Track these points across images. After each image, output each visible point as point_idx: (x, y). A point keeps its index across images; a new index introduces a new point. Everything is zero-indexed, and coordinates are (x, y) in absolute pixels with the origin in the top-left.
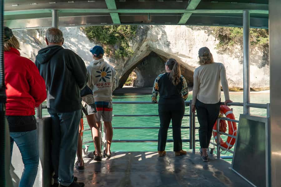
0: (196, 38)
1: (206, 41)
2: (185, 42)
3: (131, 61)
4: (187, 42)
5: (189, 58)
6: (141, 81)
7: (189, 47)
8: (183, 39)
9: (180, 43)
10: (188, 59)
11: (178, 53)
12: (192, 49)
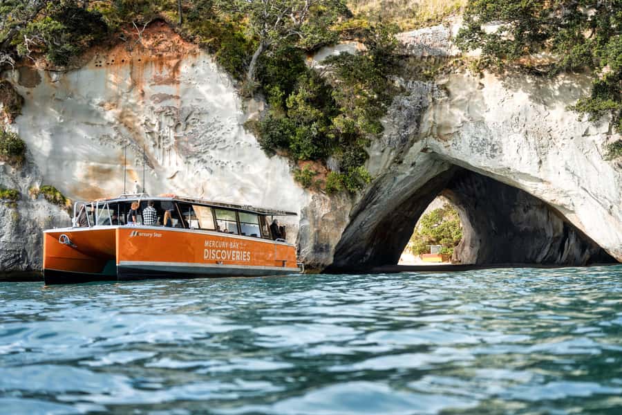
0: (554, 128)
1: (583, 136)
2: (524, 139)
3: (386, 193)
4: (531, 140)
5: (542, 181)
6: (472, 246)
7: (537, 154)
8: (521, 130)
9: (512, 140)
10: (540, 185)
11: (509, 168)
12: (546, 158)
